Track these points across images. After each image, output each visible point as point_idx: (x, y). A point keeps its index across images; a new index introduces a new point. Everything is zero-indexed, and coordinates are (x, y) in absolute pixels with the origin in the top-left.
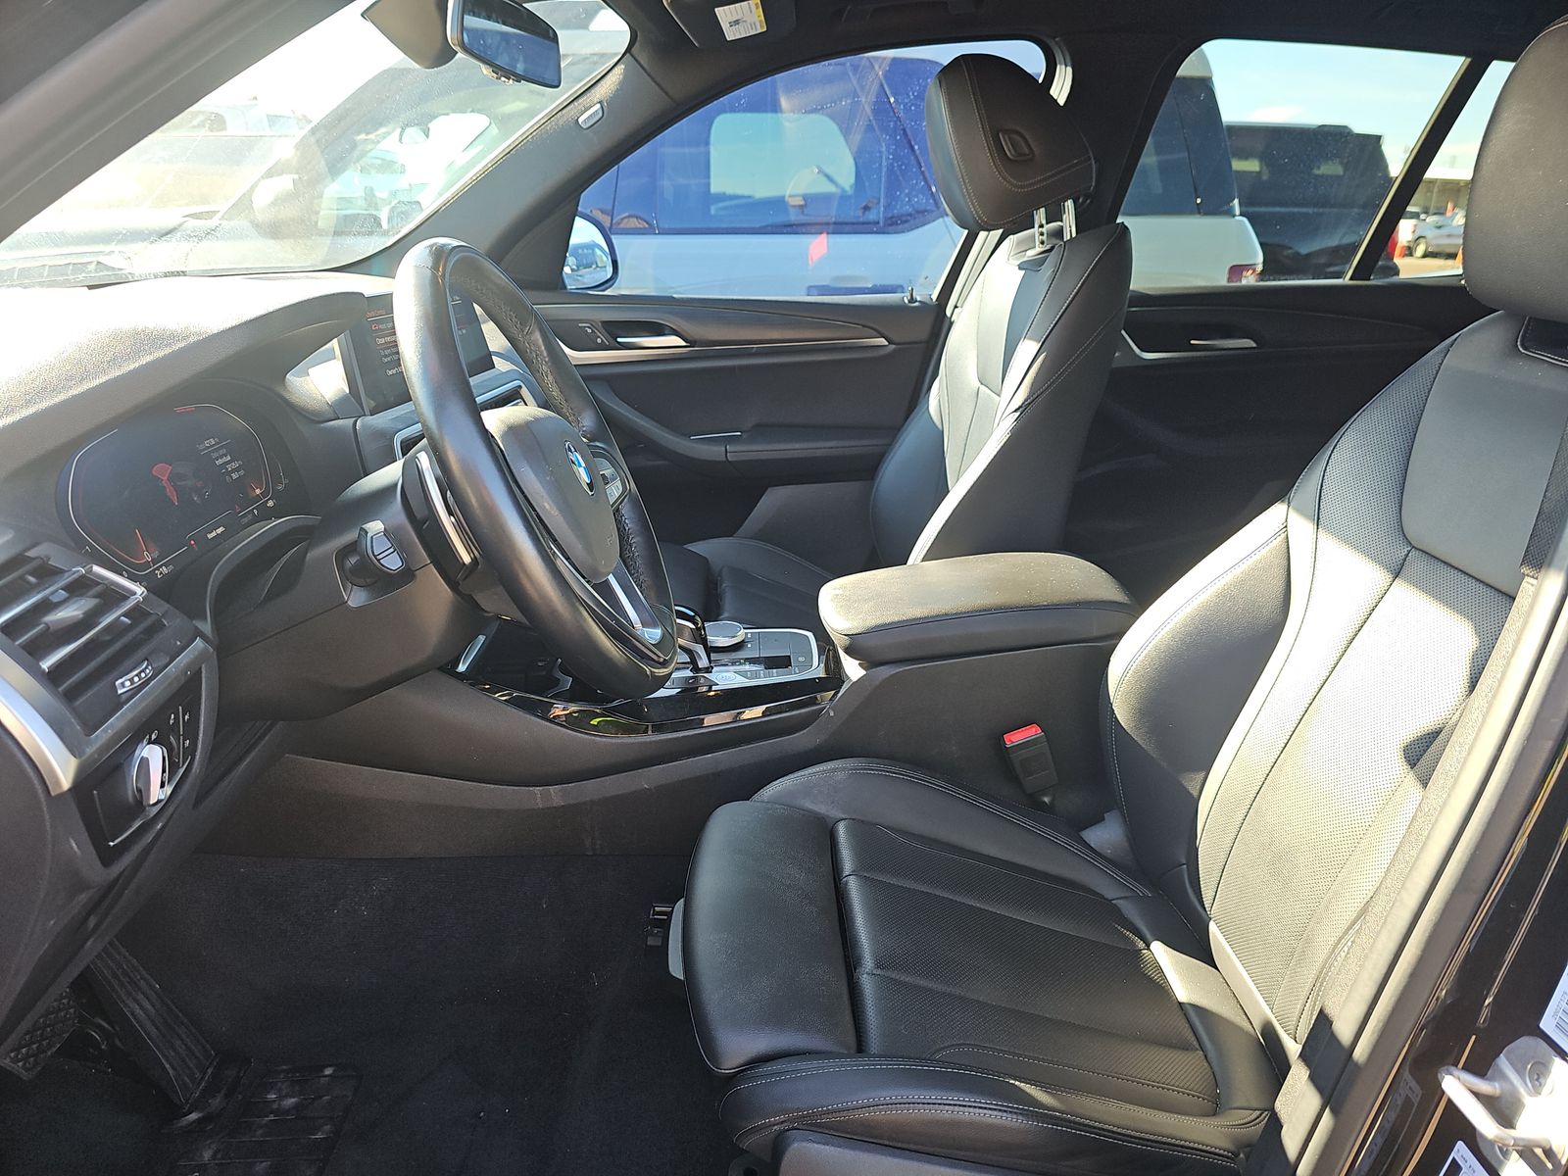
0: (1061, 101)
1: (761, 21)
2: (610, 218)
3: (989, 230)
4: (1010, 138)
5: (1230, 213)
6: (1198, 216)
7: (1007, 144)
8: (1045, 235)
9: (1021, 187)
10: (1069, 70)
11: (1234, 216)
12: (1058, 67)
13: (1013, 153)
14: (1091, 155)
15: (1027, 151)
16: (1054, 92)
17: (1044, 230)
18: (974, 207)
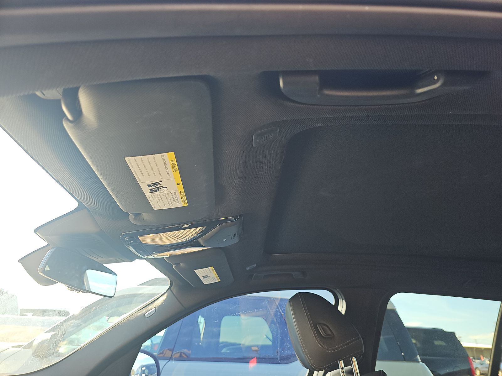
0: (343, 312)
1: (216, 277)
2: (171, 352)
3: (318, 371)
4: (321, 327)
5: (417, 361)
6: (404, 361)
7: (320, 329)
8: (345, 373)
9: (330, 350)
10: (344, 302)
11: (419, 362)
12: (339, 300)
13: (324, 334)
14: (360, 336)
15: (330, 333)
16: (339, 308)
17: (344, 370)
18: (309, 359)
